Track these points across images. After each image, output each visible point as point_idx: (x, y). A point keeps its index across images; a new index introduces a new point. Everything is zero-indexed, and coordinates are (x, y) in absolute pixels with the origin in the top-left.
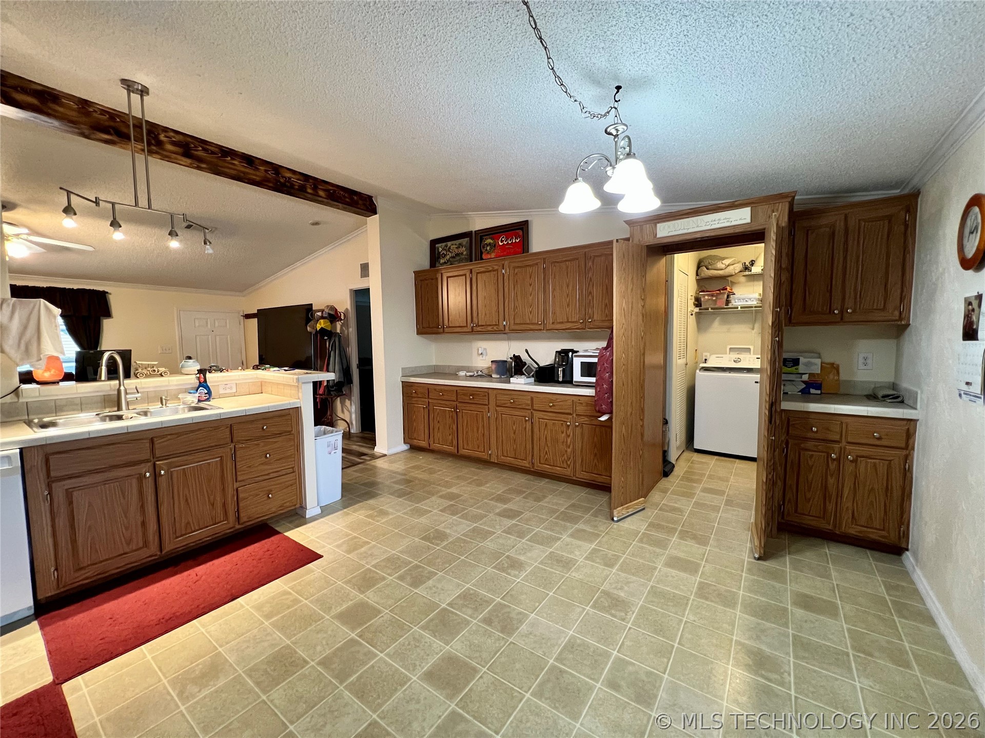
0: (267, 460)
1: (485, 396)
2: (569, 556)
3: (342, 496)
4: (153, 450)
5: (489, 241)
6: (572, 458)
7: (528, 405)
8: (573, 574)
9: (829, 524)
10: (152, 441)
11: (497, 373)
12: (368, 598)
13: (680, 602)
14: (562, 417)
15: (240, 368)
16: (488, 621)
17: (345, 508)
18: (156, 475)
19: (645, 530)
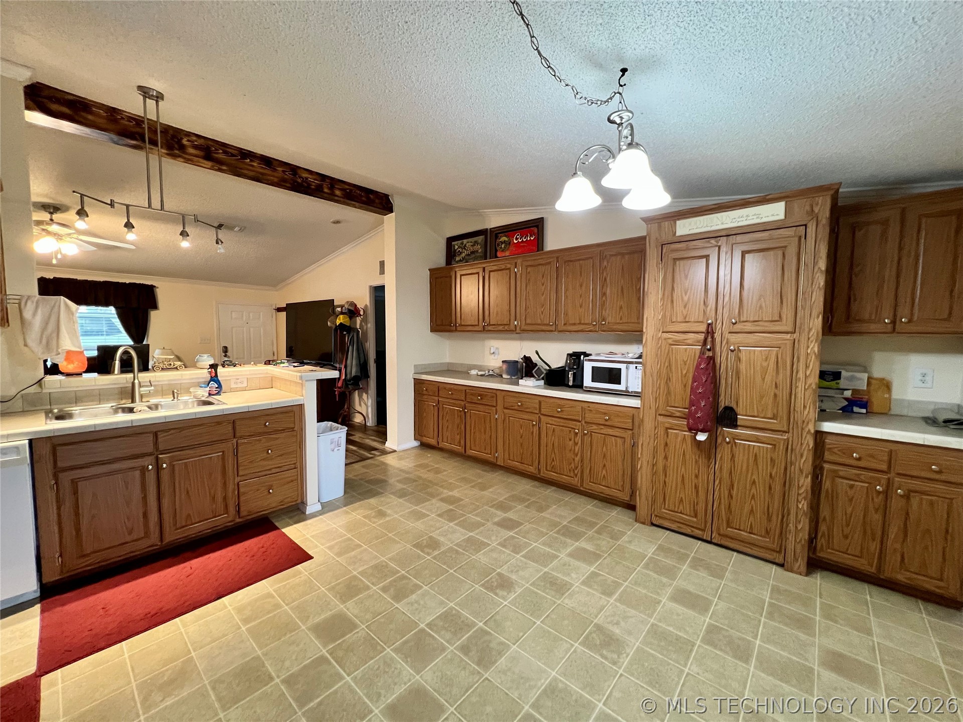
0: (268, 456)
1: (493, 397)
2: (565, 578)
3: (345, 492)
4: (156, 443)
5: (504, 239)
6: (580, 467)
7: (535, 408)
8: (566, 601)
9: (872, 566)
10: (156, 435)
11: (508, 374)
12: (348, 609)
13: (683, 647)
14: (571, 424)
15: (252, 363)
16: (465, 649)
17: (345, 506)
18: (158, 468)
19: (653, 554)
